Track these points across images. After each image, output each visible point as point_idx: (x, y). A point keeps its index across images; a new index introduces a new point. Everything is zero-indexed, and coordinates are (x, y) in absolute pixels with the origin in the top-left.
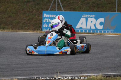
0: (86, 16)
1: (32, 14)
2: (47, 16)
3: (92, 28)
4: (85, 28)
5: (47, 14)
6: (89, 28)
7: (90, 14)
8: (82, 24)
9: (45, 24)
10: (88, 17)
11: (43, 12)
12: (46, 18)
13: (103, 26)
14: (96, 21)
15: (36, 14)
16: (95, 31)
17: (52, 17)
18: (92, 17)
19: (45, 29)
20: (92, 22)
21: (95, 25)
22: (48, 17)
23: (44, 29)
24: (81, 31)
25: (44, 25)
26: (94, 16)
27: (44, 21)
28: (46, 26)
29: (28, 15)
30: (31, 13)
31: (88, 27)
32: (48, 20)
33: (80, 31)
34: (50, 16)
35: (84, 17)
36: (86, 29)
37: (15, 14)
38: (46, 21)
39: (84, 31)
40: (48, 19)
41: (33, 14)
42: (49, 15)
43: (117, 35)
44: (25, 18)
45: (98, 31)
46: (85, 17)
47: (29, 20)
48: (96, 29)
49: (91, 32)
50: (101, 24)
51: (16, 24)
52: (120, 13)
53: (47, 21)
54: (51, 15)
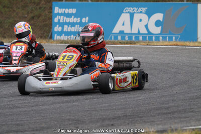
0: (131, 10)
1: (38, 7)
2: (61, 11)
3: (141, 32)
4: (130, 32)
5: (60, 7)
6: (137, 32)
7: (138, 7)
8: (123, 25)
9: (58, 26)
10: (134, 13)
11: (54, 3)
12: (59, 14)
13: (160, 27)
14: (149, 18)
15: (45, 8)
16: (147, 37)
17: (70, 12)
18: (141, 12)
19: (58, 35)
20: (141, 20)
21: (146, 26)
22: (63, 12)
23: (56, 35)
24: (122, 36)
25: (55, 28)
26: (144, 9)
27: (56, 20)
28: (60, 29)
29: (32, 10)
30: (37, 5)
31: (135, 31)
32: (62, 19)
33: (119, 38)
34: (67, 11)
35: (126, 13)
36: (131, 34)
37: (8, 8)
38: (59, 20)
39: (127, 37)
40: (62, 17)
41: (40, 8)
42: (64, 10)
43: (177, 45)
44: (26, 16)
45: (152, 37)
46: (129, 12)
47: (33, 18)
48: (149, 33)
49: (141, 38)
50: (158, 23)
51: (9, 26)
52: (191, 2)
53: (61, 21)
54: (69, 9)
